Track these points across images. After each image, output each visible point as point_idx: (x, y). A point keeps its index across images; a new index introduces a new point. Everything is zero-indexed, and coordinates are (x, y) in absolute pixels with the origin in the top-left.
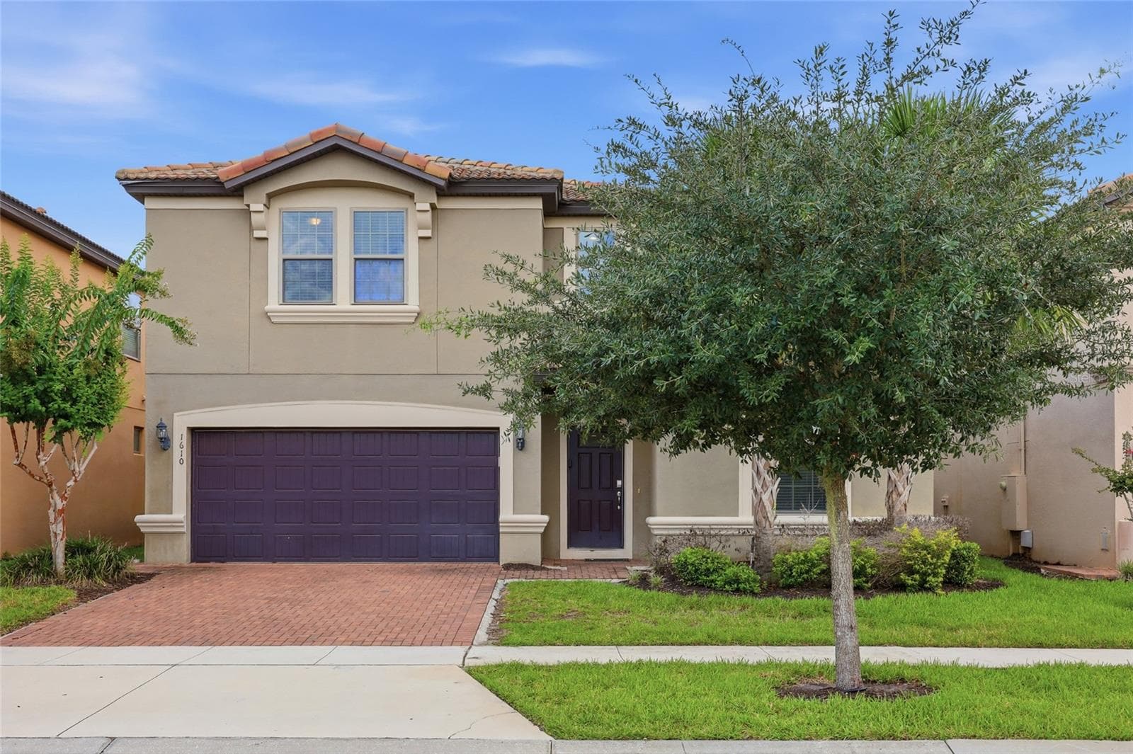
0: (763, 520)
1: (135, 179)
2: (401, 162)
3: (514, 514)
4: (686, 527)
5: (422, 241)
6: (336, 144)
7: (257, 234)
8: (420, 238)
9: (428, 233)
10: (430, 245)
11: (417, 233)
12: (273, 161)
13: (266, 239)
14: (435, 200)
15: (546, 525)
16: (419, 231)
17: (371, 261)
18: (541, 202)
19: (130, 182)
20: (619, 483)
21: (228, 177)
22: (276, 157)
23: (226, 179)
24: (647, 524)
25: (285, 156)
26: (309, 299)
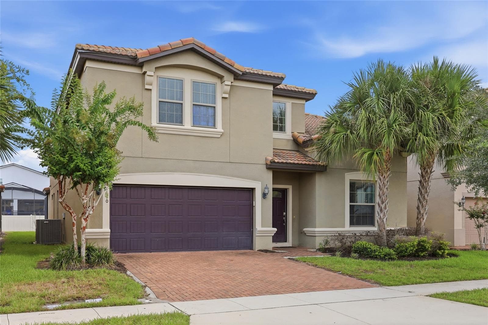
0: (383, 229)
1: (86, 50)
2: (223, 61)
3: (262, 227)
4: (335, 232)
5: (223, 99)
6: (193, 48)
7: (147, 87)
8: (223, 98)
9: (227, 96)
10: (227, 101)
11: (222, 95)
12: (163, 51)
13: (151, 90)
14: (233, 81)
15: (275, 232)
16: (223, 94)
17: (200, 106)
18: (273, 87)
19: (84, 51)
20: (285, 213)
21: (142, 56)
22: (165, 50)
23: (140, 57)
24: (304, 231)
25: (170, 50)
26: (170, 122)
